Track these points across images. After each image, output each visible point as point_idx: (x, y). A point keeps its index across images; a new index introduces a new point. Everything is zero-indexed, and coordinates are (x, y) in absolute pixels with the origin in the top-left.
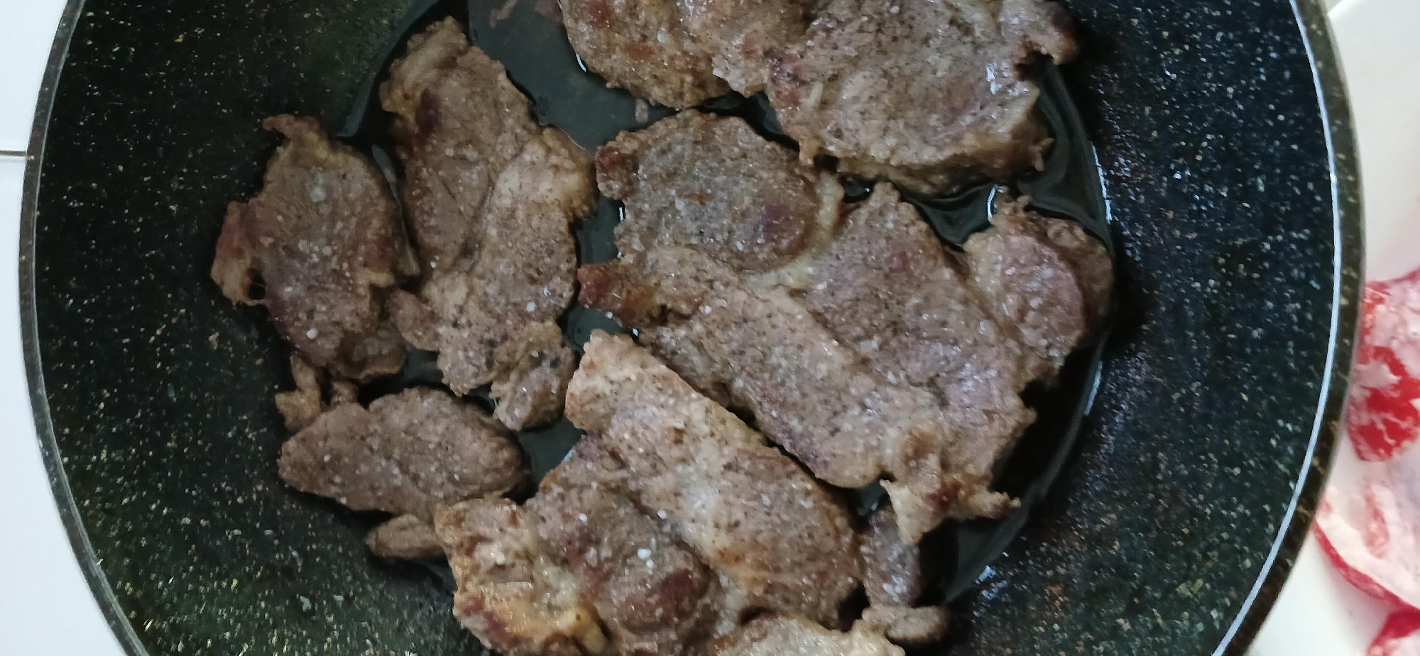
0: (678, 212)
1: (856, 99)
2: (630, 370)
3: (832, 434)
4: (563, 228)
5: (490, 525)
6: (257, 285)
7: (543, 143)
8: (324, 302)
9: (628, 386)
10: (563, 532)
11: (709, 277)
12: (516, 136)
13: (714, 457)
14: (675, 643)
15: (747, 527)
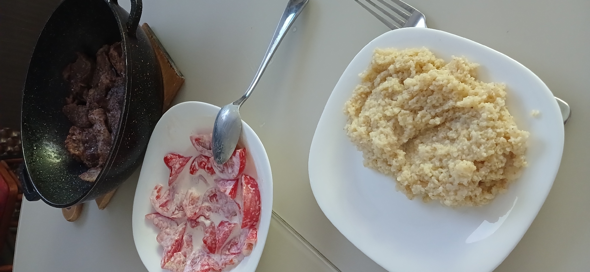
0: (115, 94)
2: (98, 117)
4: (104, 88)
5: (76, 133)
7: (108, 73)
8: (75, 86)
9: (96, 119)
10: (84, 139)
13: (102, 137)
15: (103, 151)
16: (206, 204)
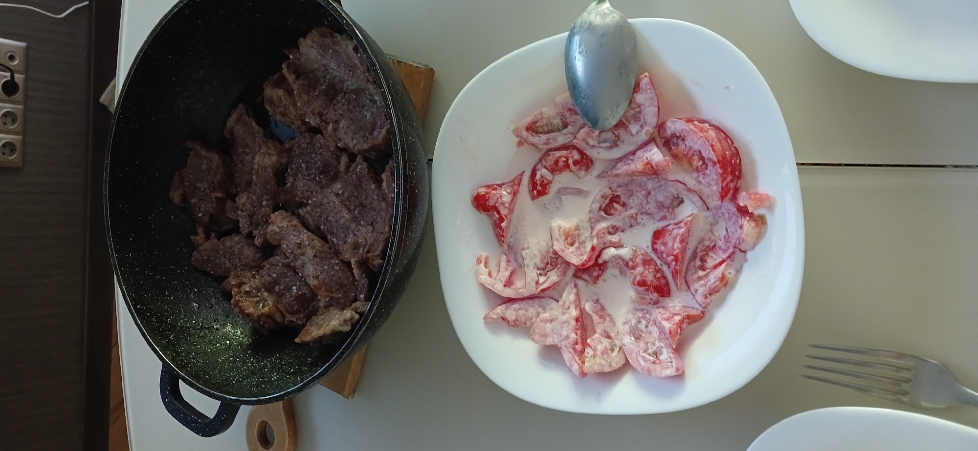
0: (303, 168)
1: (343, 128)
2: (284, 224)
3: (344, 243)
4: (271, 175)
5: (246, 278)
6: (185, 199)
7: (267, 146)
8: (203, 204)
9: (283, 229)
10: (268, 280)
11: (311, 190)
12: (259, 143)
13: (311, 252)
14: (303, 318)
15: (322, 277)
16: (603, 225)
